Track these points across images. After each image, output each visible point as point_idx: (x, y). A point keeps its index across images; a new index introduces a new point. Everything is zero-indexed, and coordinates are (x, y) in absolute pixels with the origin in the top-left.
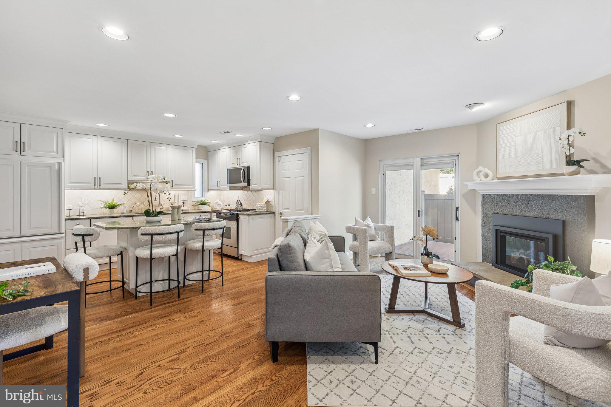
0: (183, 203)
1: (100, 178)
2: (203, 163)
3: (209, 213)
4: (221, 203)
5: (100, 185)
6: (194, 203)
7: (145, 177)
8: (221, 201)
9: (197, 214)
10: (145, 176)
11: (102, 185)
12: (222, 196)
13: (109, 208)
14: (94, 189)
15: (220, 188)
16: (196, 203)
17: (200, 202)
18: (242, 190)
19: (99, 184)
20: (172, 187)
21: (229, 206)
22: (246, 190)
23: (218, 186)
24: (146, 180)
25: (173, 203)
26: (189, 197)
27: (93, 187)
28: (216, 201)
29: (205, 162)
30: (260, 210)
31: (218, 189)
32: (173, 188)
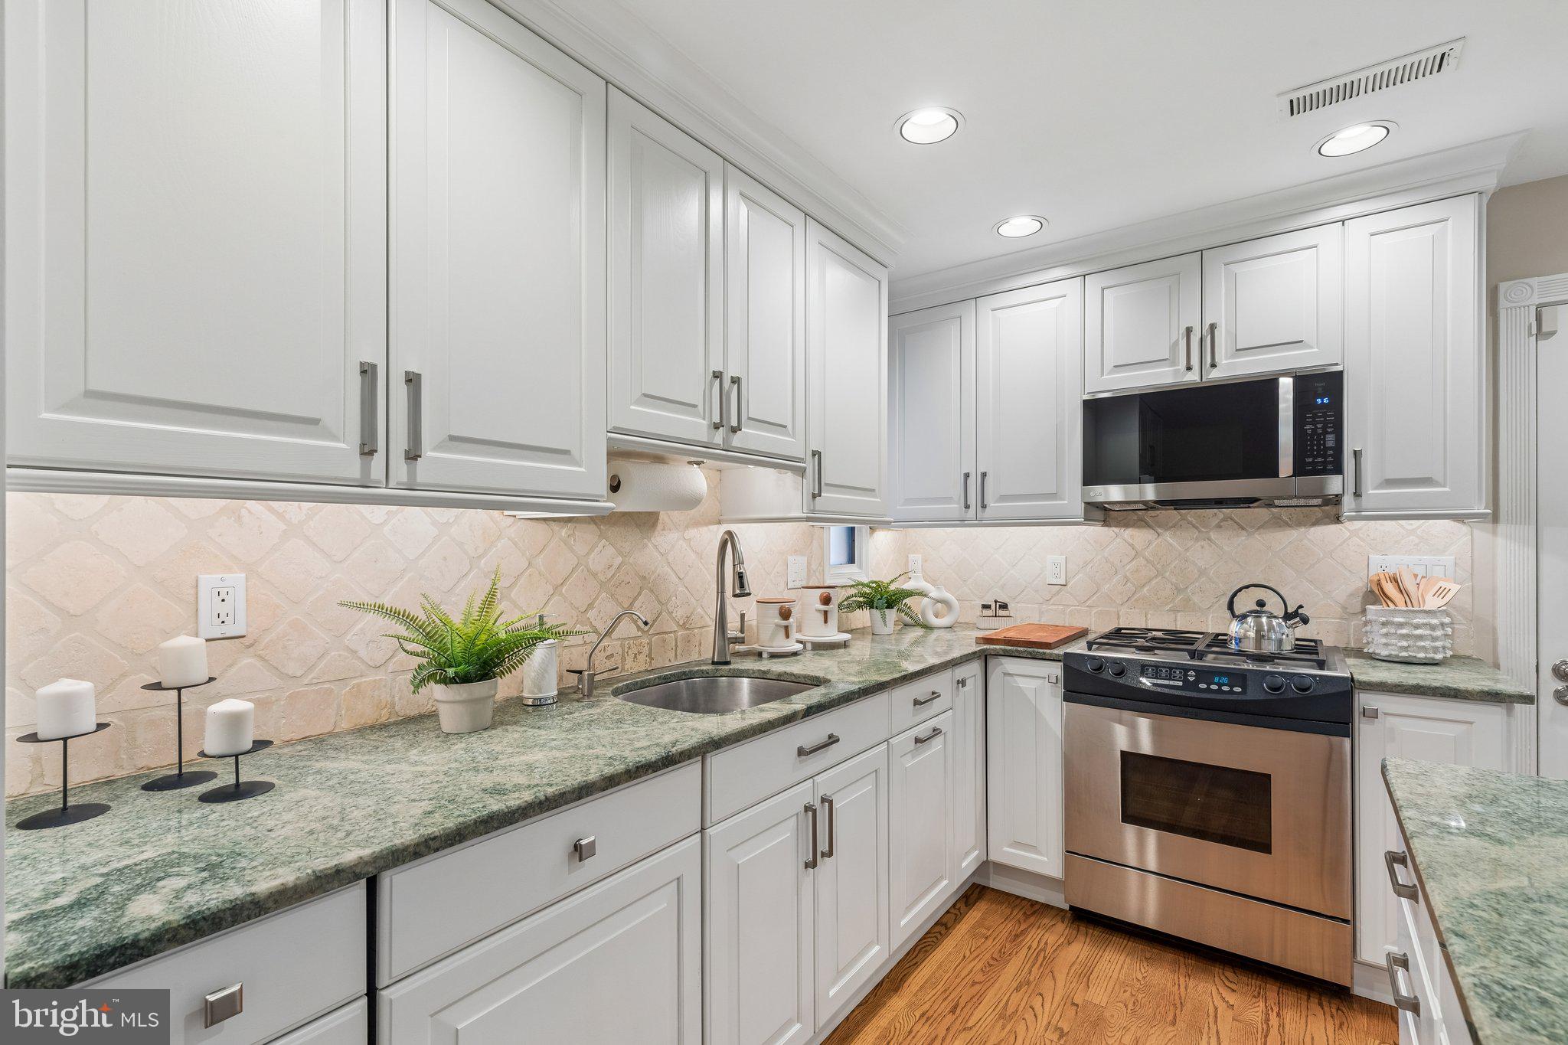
0: (827, 599)
1: (413, 381)
3: (981, 662)
4: (946, 592)
5: (413, 456)
10: (700, 408)
15: (974, 514)
18: (1105, 523)
19: (400, 443)
20: (816, 496)
21: (999, 613)
22: (1149, 526)
23: (969, 501)
25: (786, 606)
26: (813, 565)
27: (353, 468)
30: (1436, 650)
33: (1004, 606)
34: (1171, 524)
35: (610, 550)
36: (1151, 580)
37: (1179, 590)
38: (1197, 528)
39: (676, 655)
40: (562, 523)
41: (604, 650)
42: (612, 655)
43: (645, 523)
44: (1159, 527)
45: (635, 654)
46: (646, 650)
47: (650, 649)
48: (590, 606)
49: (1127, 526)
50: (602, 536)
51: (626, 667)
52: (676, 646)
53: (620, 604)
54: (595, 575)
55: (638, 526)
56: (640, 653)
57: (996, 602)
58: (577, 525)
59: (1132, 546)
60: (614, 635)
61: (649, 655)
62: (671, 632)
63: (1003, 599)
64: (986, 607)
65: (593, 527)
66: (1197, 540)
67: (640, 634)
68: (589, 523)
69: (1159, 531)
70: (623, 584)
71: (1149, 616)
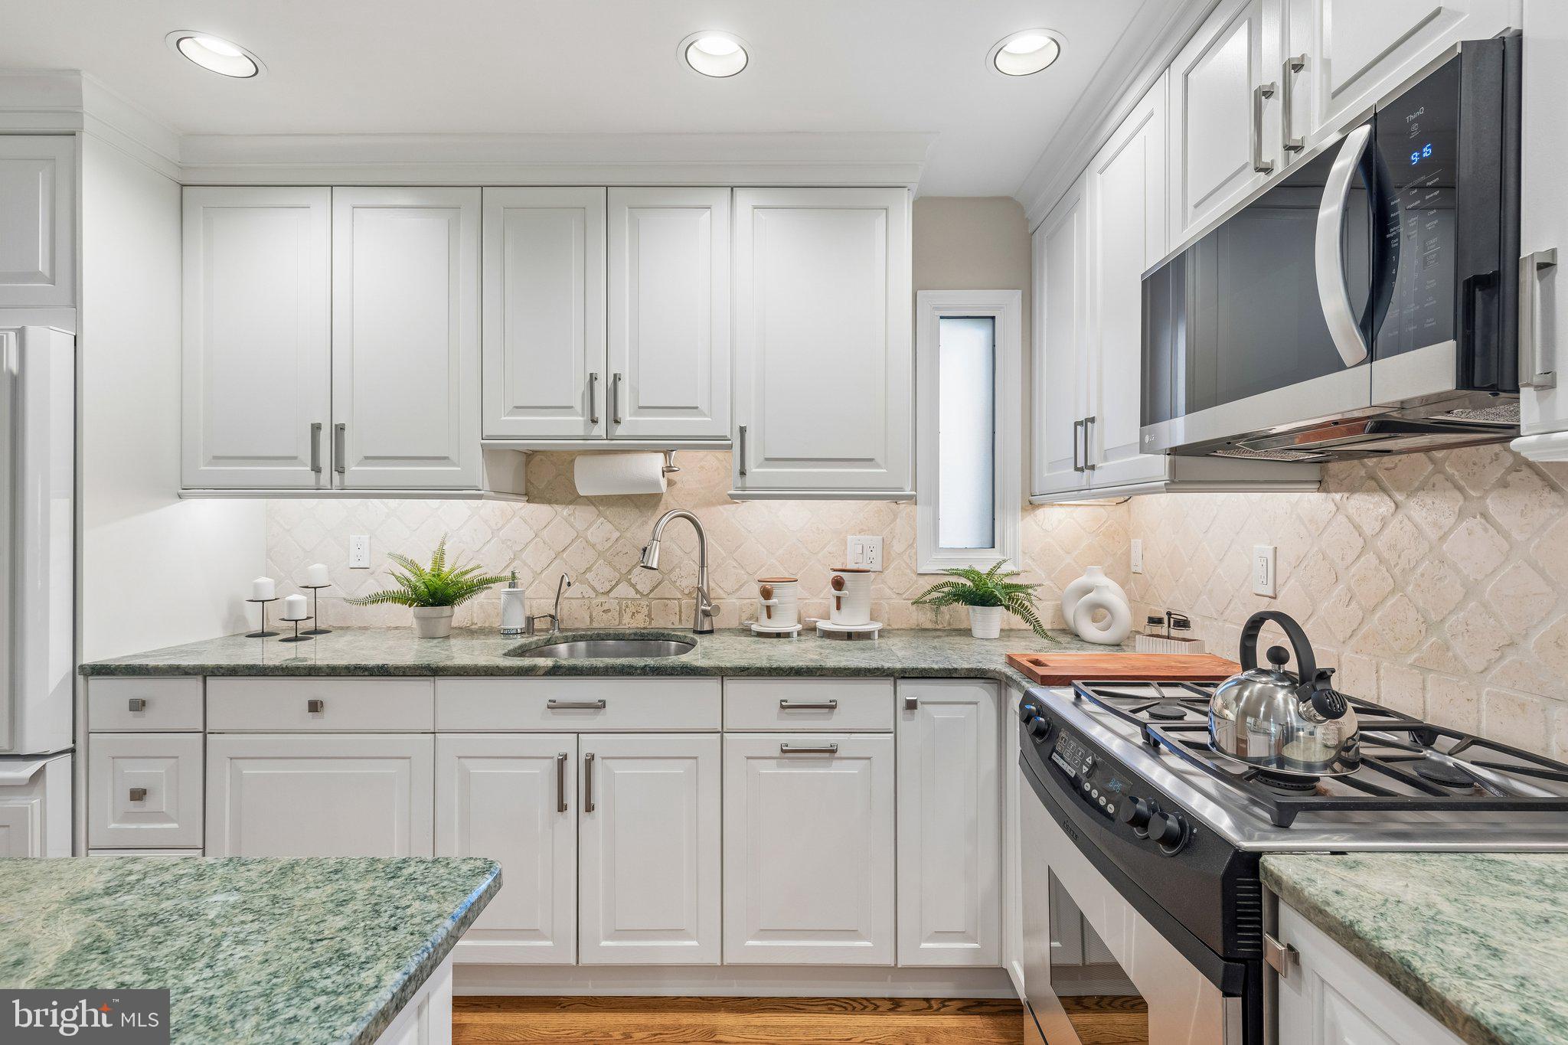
0: (838, 584)
1: (341, 428)
2: (993, 318)
3: (992, 688)
4: (1113, 594)
5: (340, 472)
6: (926, 584)
7: (577, 414)
8: (1125, 574)
9: (885, 687)
10: (578, 407)
11: (352, 467)
12: (1137, 544)
13: (424, 603)
14: (317, 492)
15: (1098, 478)
16: (936, 588)
17: (963, 581)
18: (1322, 485)
20: (743, 473)
21: (1174, 633)
22: (1384, 490)
23: (1081, 464)
24: (581, 432)
25: (768, 586)
26: (898, 547)
27: (309, 480)
28: (1083, 580)
29: (1007, 304)
31: (1084, 484)
32: (749, 480)
33: (1183, 624)
34: (1417, 484)
35: (609, 526)
36: (1385, 599)
37: (1429, 627)
38: (1460, 489)
39: (680, 619)
40: (564, 506)
41: (601, 605)
42: (608, 611)
43: (645, 504)
44: (1399, 489)
45: (634, 613)
46: (645, 611)
47: (650, 611)
48: (589, 569)
49: (1352, 490)
50: (600, 514)
51: (624, 622)
52: (680, 611)
53: (618, 570)
54: (593, 546)
55: (637, 507)
56: (638, 612)
57: (1169, 614)
58: (577, 507)
59: (1357, 528)
60: (612, 595)
61: (649, 615)
62: (675, 599)
63: (1183, 610)
64: (1155, 621)
65: (592, 508)
66: (1461, 515)
67: (638, 596)
68: (588, 505)
69: (1400, 497)
70: (621, 554)
71: (1382, 672)
